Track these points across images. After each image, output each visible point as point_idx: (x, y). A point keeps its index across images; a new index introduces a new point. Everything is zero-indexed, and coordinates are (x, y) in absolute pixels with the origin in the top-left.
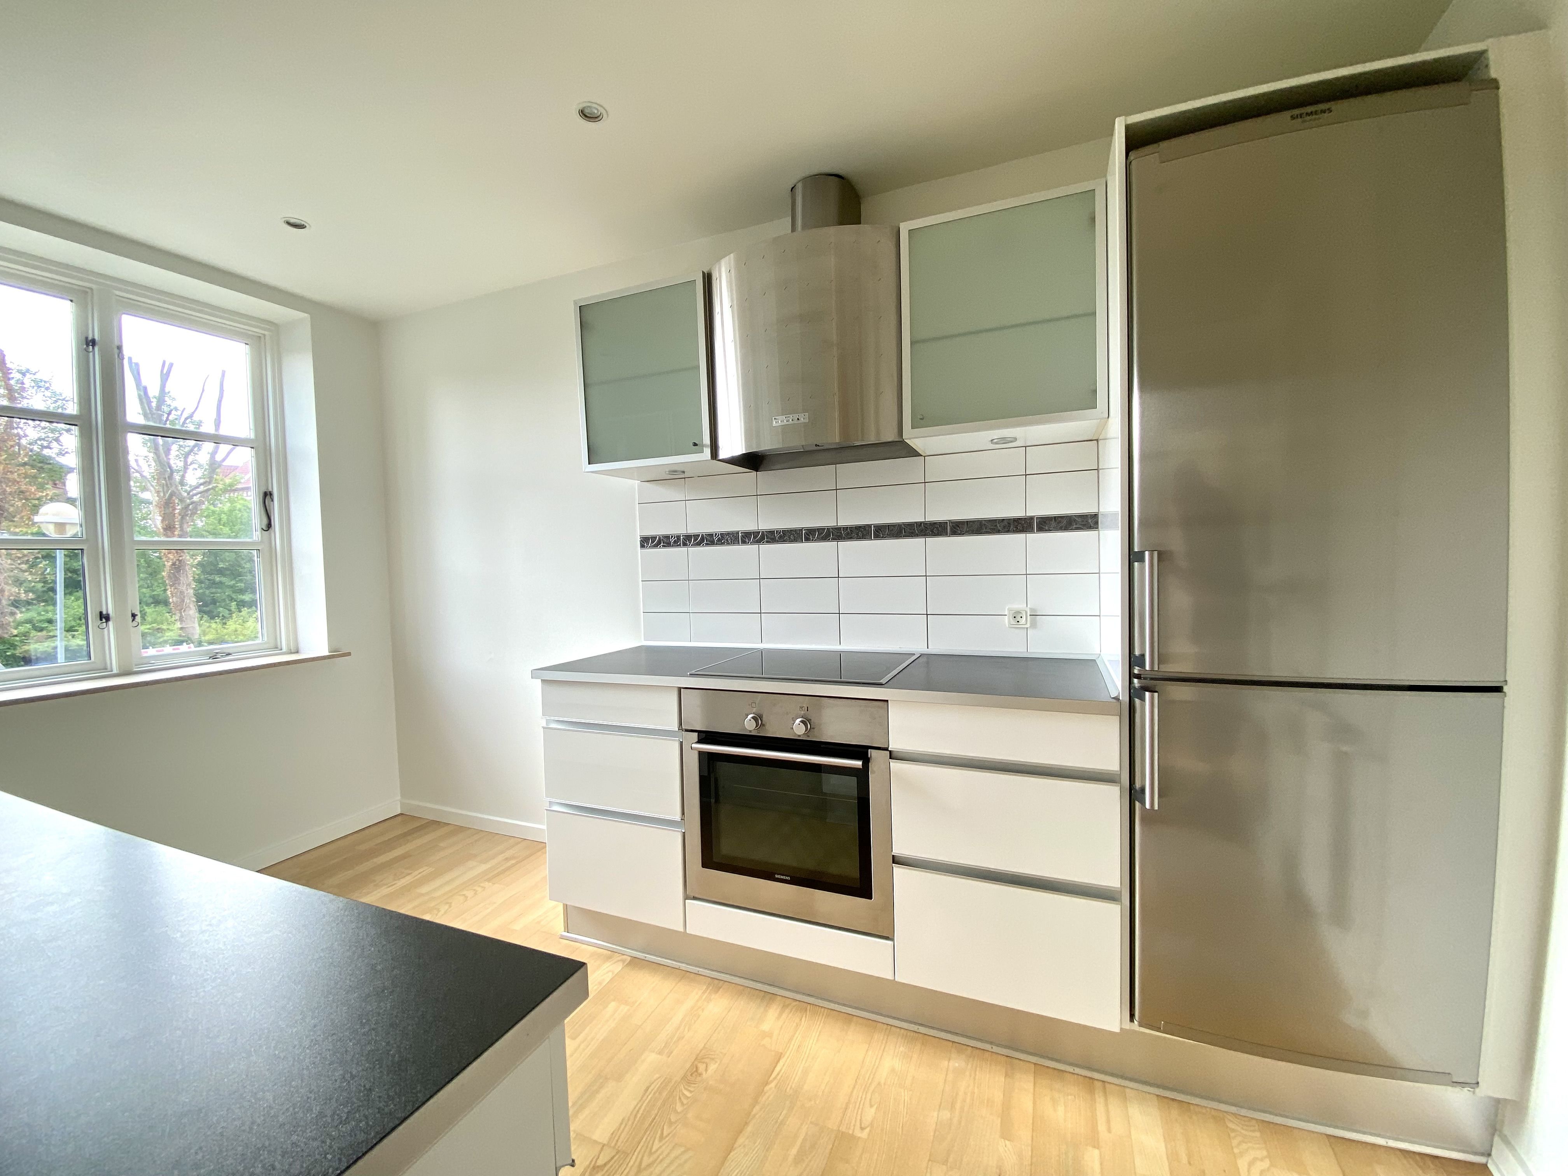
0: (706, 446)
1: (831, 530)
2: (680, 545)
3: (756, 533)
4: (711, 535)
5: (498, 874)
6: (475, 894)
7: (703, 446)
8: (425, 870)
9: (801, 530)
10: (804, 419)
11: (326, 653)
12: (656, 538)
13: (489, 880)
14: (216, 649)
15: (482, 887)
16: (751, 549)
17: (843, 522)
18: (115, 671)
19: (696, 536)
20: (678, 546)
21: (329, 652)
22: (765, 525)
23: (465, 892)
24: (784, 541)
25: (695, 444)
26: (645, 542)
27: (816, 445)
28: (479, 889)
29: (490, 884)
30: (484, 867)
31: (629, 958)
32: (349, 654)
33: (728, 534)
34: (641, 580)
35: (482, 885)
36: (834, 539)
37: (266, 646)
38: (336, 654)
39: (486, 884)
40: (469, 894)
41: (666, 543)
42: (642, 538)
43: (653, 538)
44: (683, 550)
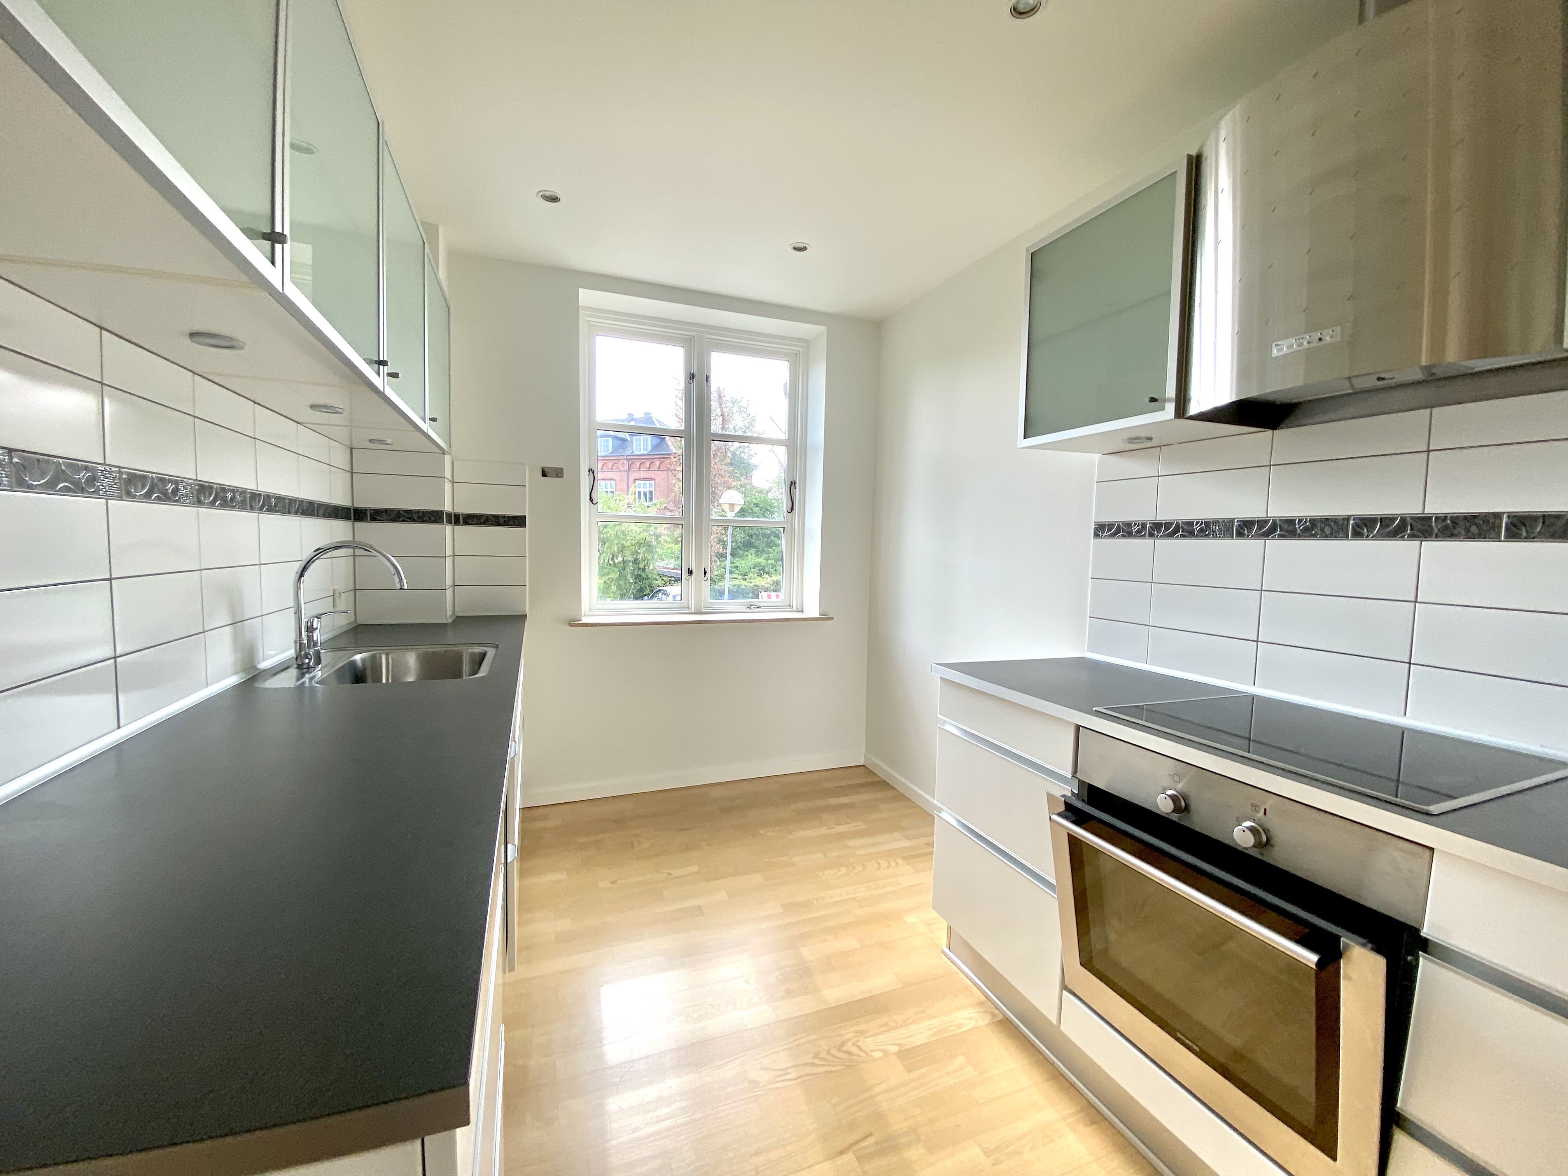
0: (1169, 400)
1: (1409, 520)
2: (1144, 535)
3: (1262, 523)
4: (1190, 524)
5: (914, 857)
6: (888, 867)
7: (1165, 400)
8: (860, 825)
9: (1347, 519)
10: (1331, 337)
11: (816, 615)
12: (1114, 525)
13: (904, 858)
14: (751, 602)
15: (897, 863)
16: (1251, 546)
17: (1434, 507)
18: (693, 611)
19: (1168, 525)
20: (1142, 536)
21: (820, 615)
22: (1279, 510)
23: (881, 861)
24: (1313, 536)
25: (1153, 400)
26: (1102, 530)
27: (1379, 379)
28: (893, 864)
29: (905, 863)
30: (908, 844)
31: (1001, 1017)
32: (832, 619)
33: (1216, 522)
34: (1090, 577)
35: (898, 861)
36: (1412, 537)
37: (783, 604)
38: (825, 617)
39: (900, 861)
40: (884, 863)
41: (1126, 532)
42: (1098, 525)
43: (1110, 526)
44: (1148, 542)
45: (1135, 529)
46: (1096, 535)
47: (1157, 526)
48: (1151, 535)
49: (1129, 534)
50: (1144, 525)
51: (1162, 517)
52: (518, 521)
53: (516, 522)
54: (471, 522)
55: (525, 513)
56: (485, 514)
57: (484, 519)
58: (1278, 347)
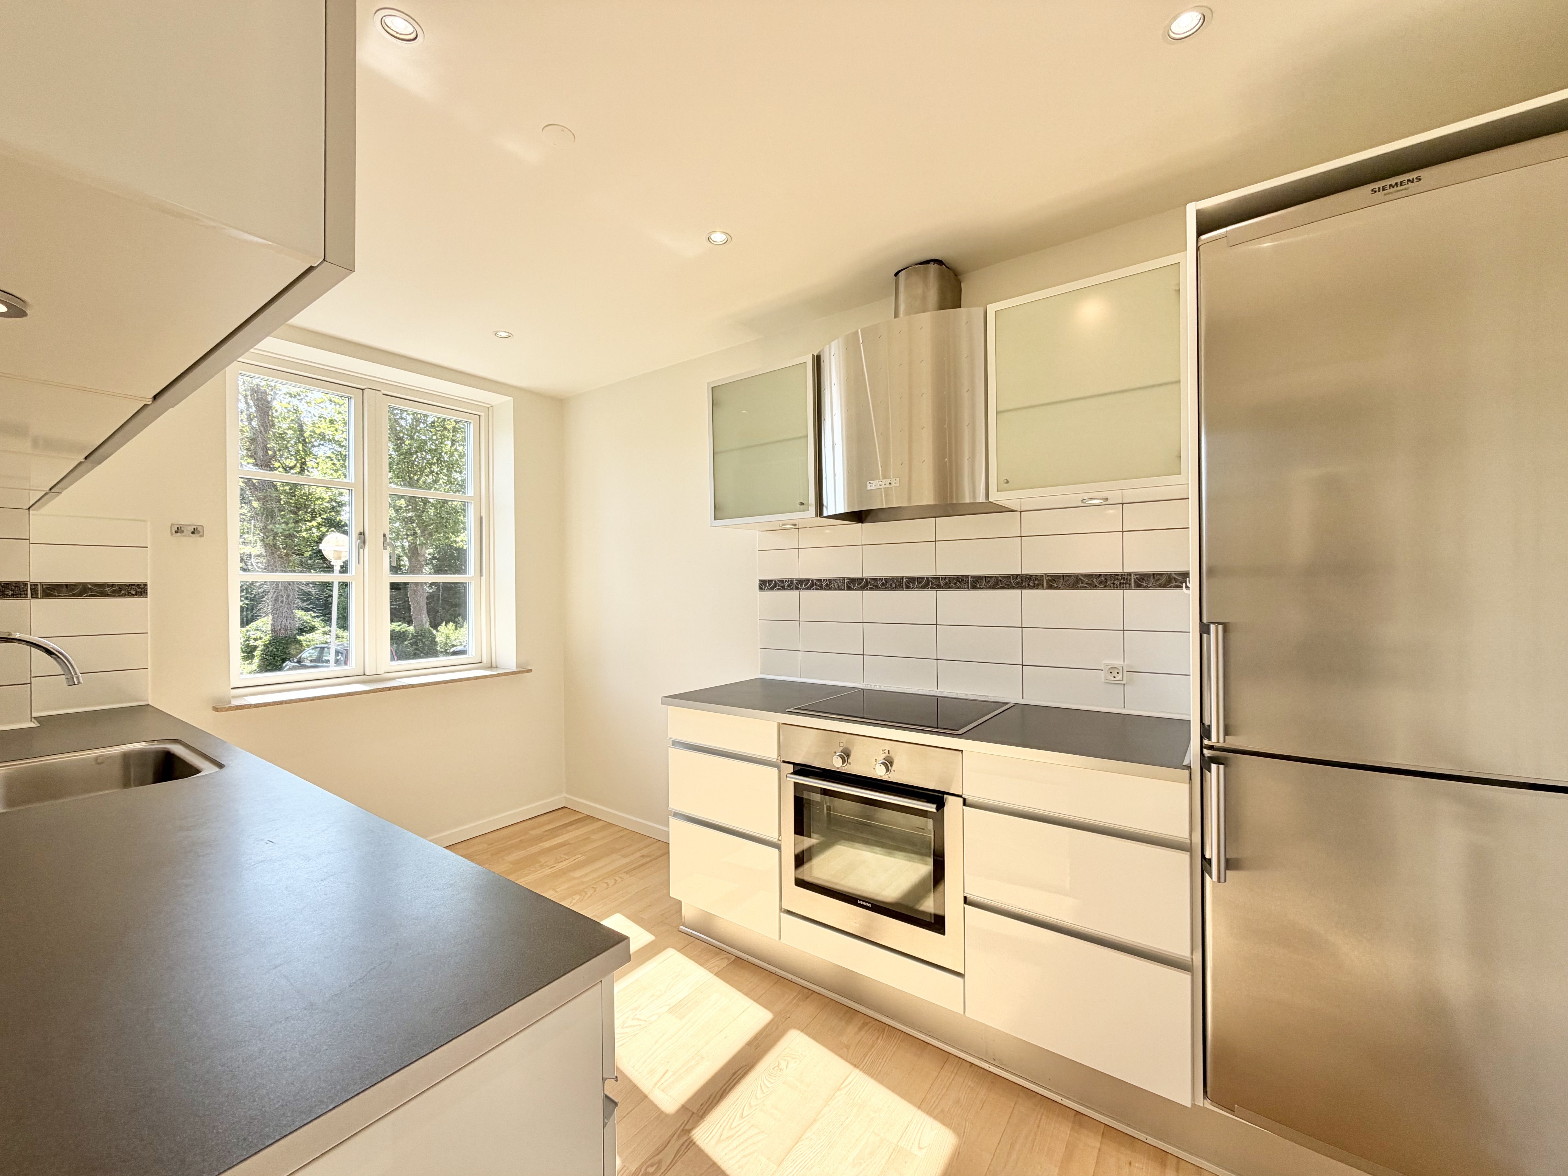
0: (812, 505)
1: (930, 579)
2: (792, 589)
3: (860, 580)
4: (820, 581)
6: (615, 883)
7: (809, 505)
9: (902, 578)
10: (895, 483)
11: (514, 669)
12: (772, 581)
16: (855, 595)
17: (942, 572)
19: (807, 581)
21: (516, 668)
22: (869, 573)
24: (887, 589)
25: (802, 504)
26: (764, 585)
31: (734, 957)
32: (530, 671)
33: (836, 580)
34: (759, 619)
36: (932, 588)
38: (521, 671)
41: (781, 587)
42: (761, 581)
43: (770, 581)
44: (795, 593)
45: (786, 584)
46: (761, 589)
47: (800, 582)
48: (797, 588)
49: (783, 588)
50: (792, 581)
51: (803, 576)
52: (139, 590)
53: (132, 591)
58: (870, 484)
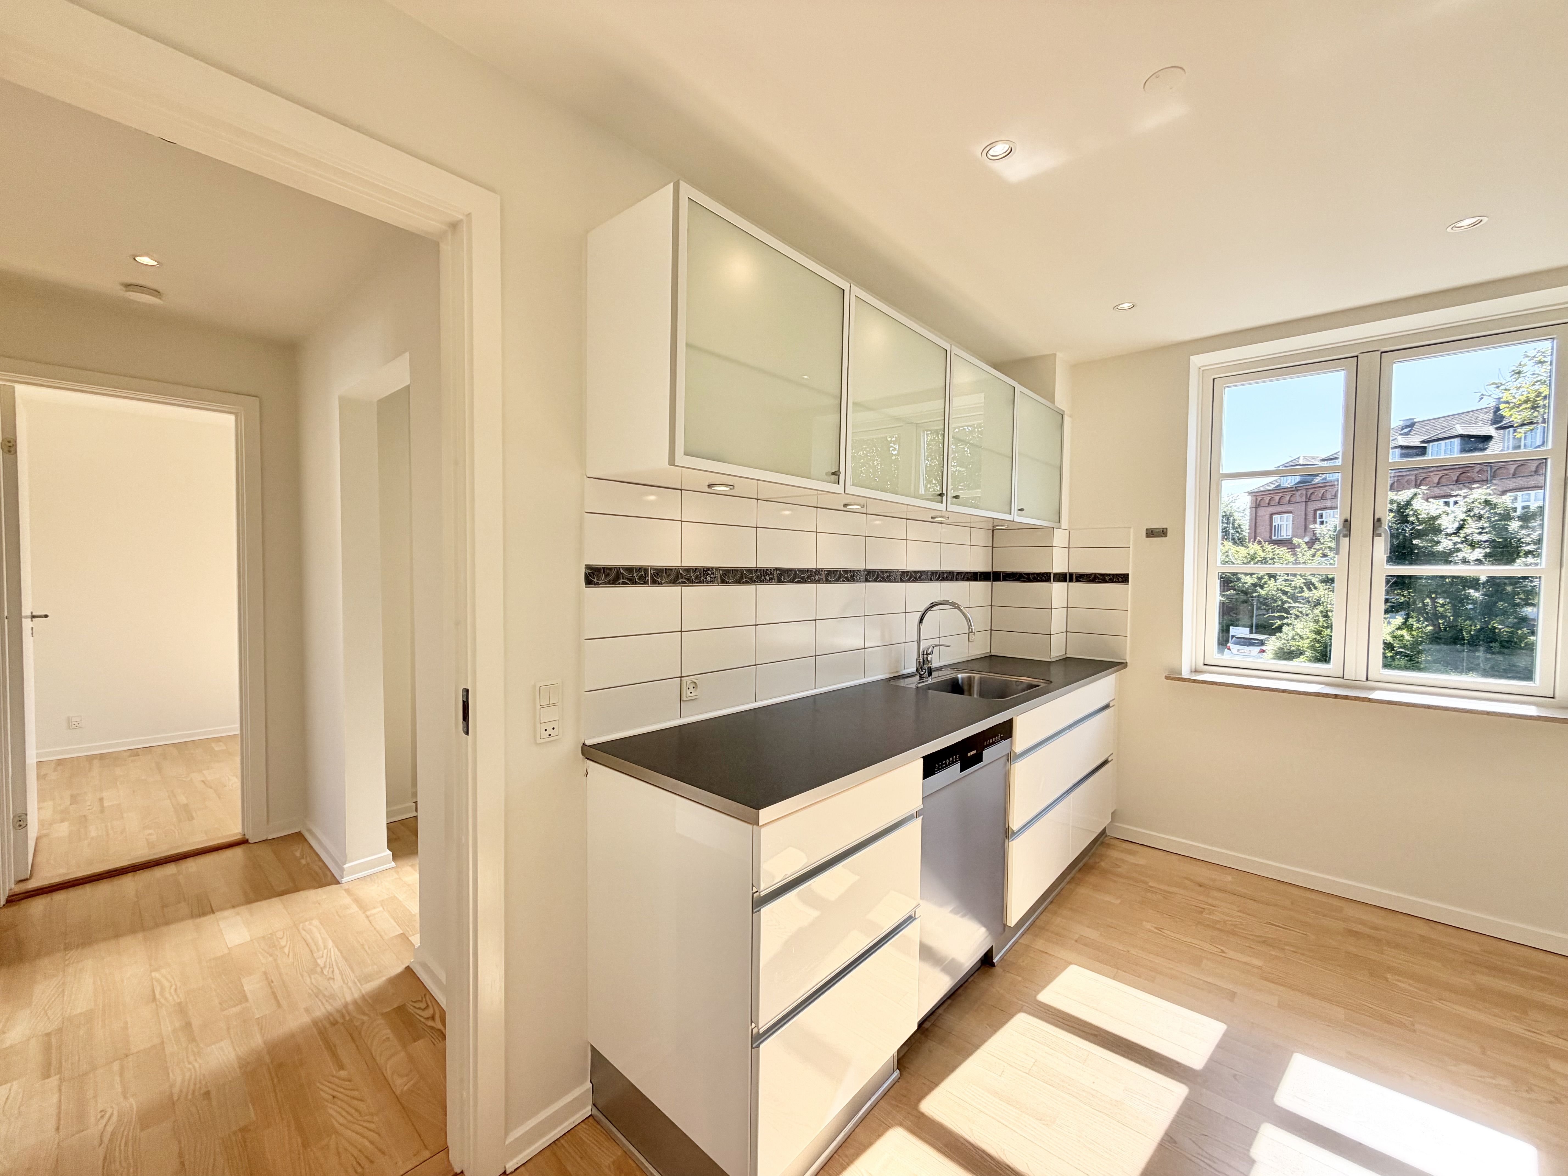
52: (1123, 579)
53: (1120, 579)
54: (1081, 580)
55: (1128, 570)
56: (1093, 573)
57: (1093, 576)
